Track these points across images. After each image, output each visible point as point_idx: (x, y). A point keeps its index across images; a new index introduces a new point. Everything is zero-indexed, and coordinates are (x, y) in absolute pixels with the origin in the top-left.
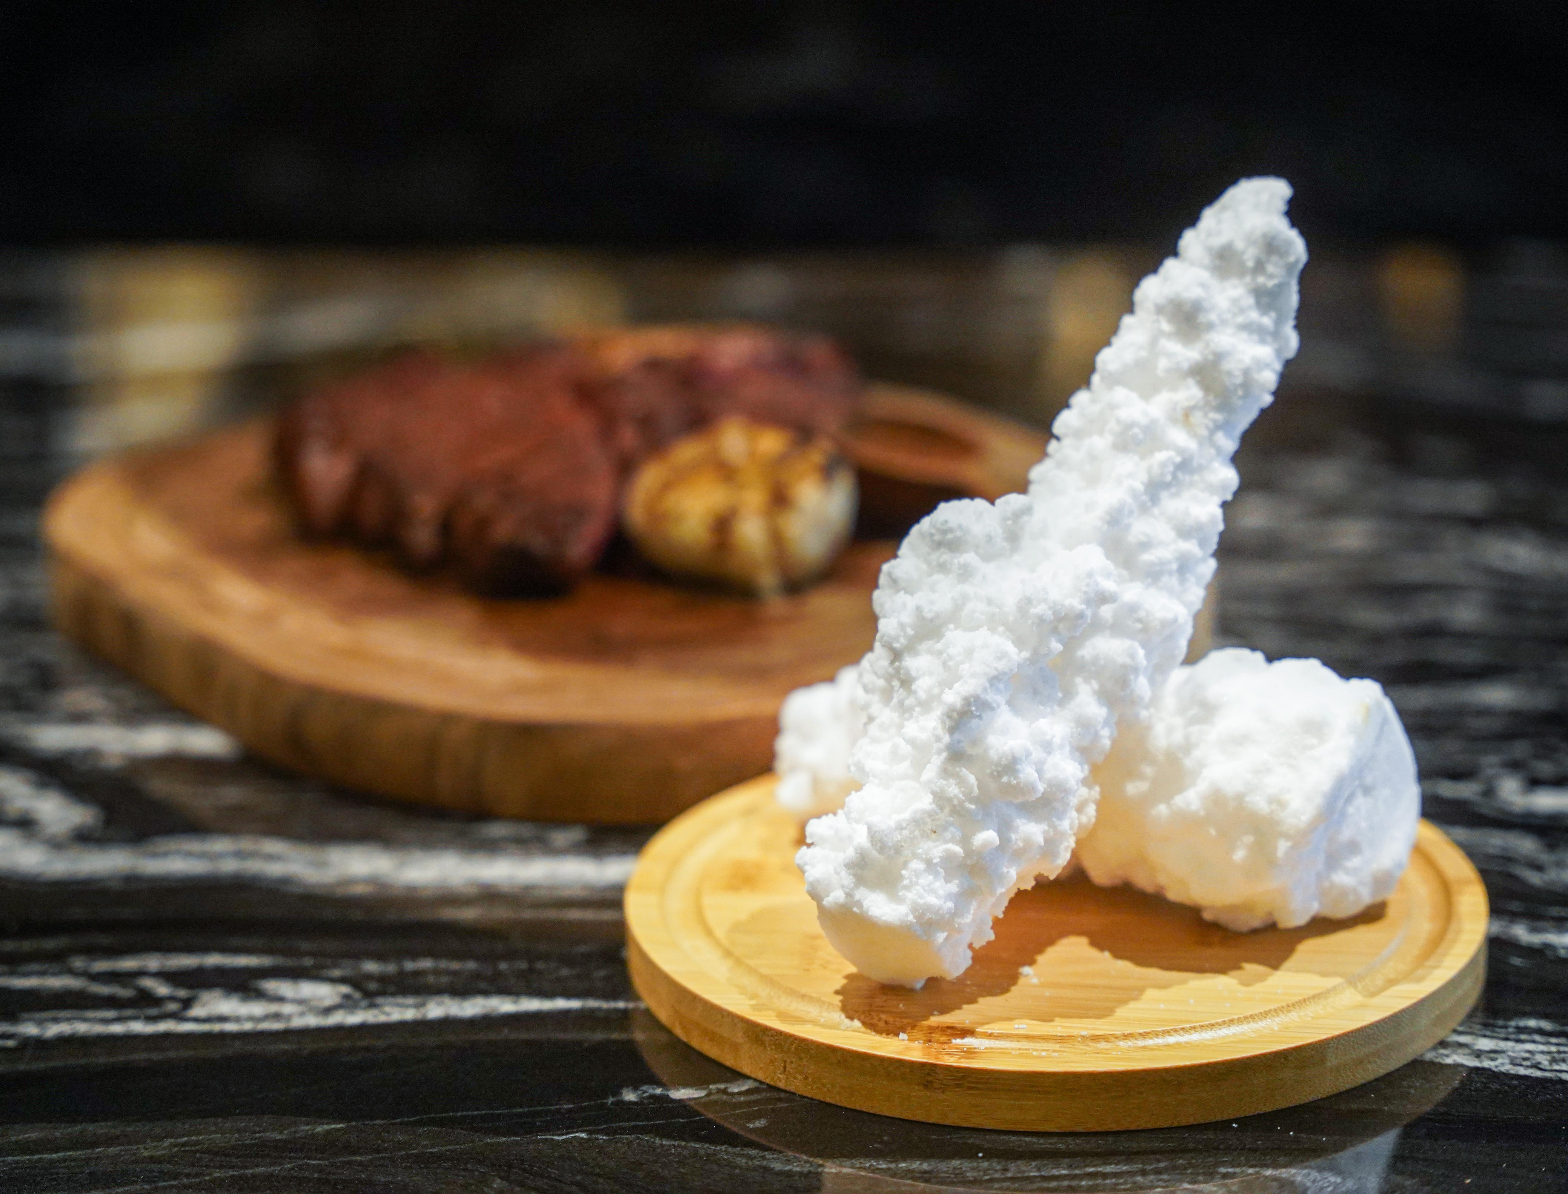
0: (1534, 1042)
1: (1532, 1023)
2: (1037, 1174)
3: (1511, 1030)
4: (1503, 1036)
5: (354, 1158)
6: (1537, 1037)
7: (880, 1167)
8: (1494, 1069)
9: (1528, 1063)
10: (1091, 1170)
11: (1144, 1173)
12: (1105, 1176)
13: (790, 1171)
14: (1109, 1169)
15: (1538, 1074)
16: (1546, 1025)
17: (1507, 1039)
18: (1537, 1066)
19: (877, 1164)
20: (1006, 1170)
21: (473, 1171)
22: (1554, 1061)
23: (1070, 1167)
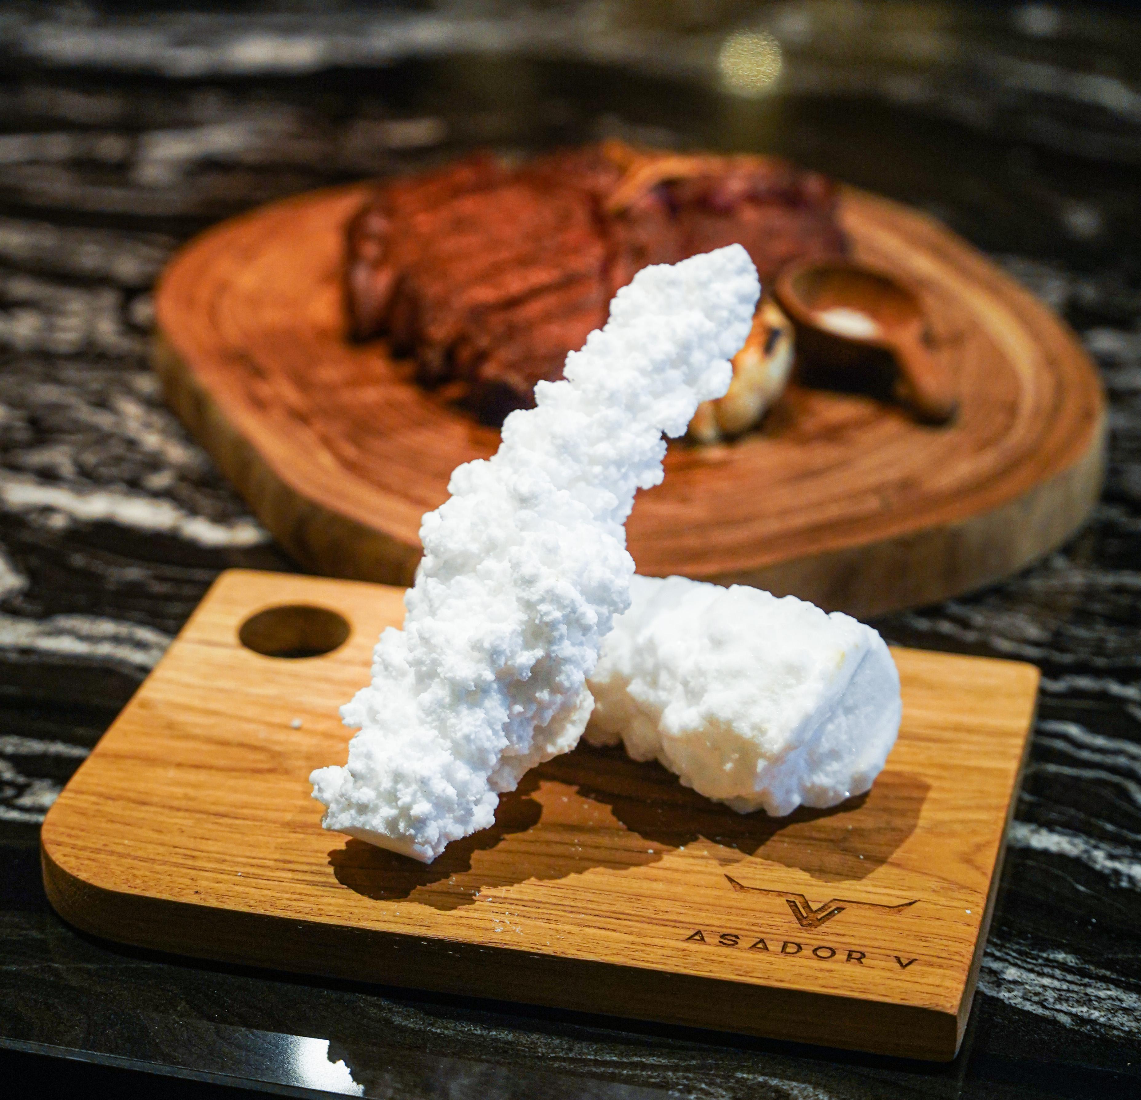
0: (1053, 977)
1: (1061, 956)
2: (592, 1057)
3: (1040, 961)
4: (1030, 966)
5: (85, 966)
6: (1058, 973)
7: (476, 1032)
8: (1006, 1002)
9: (1036, 999)
10: (636, 1059)
11: (675, 1069)
12: (644, 1067)
13: (406, 1026)
14: (652, 1060)
15: (1040, 1011)
16: (1071, 960)
17: (1031, 971)
18: (1041, 1004)
19: (474, 1029)
20: (570, 1050)
21: (168, 991)
22: (1059, 999)
23: (621, 1055)
